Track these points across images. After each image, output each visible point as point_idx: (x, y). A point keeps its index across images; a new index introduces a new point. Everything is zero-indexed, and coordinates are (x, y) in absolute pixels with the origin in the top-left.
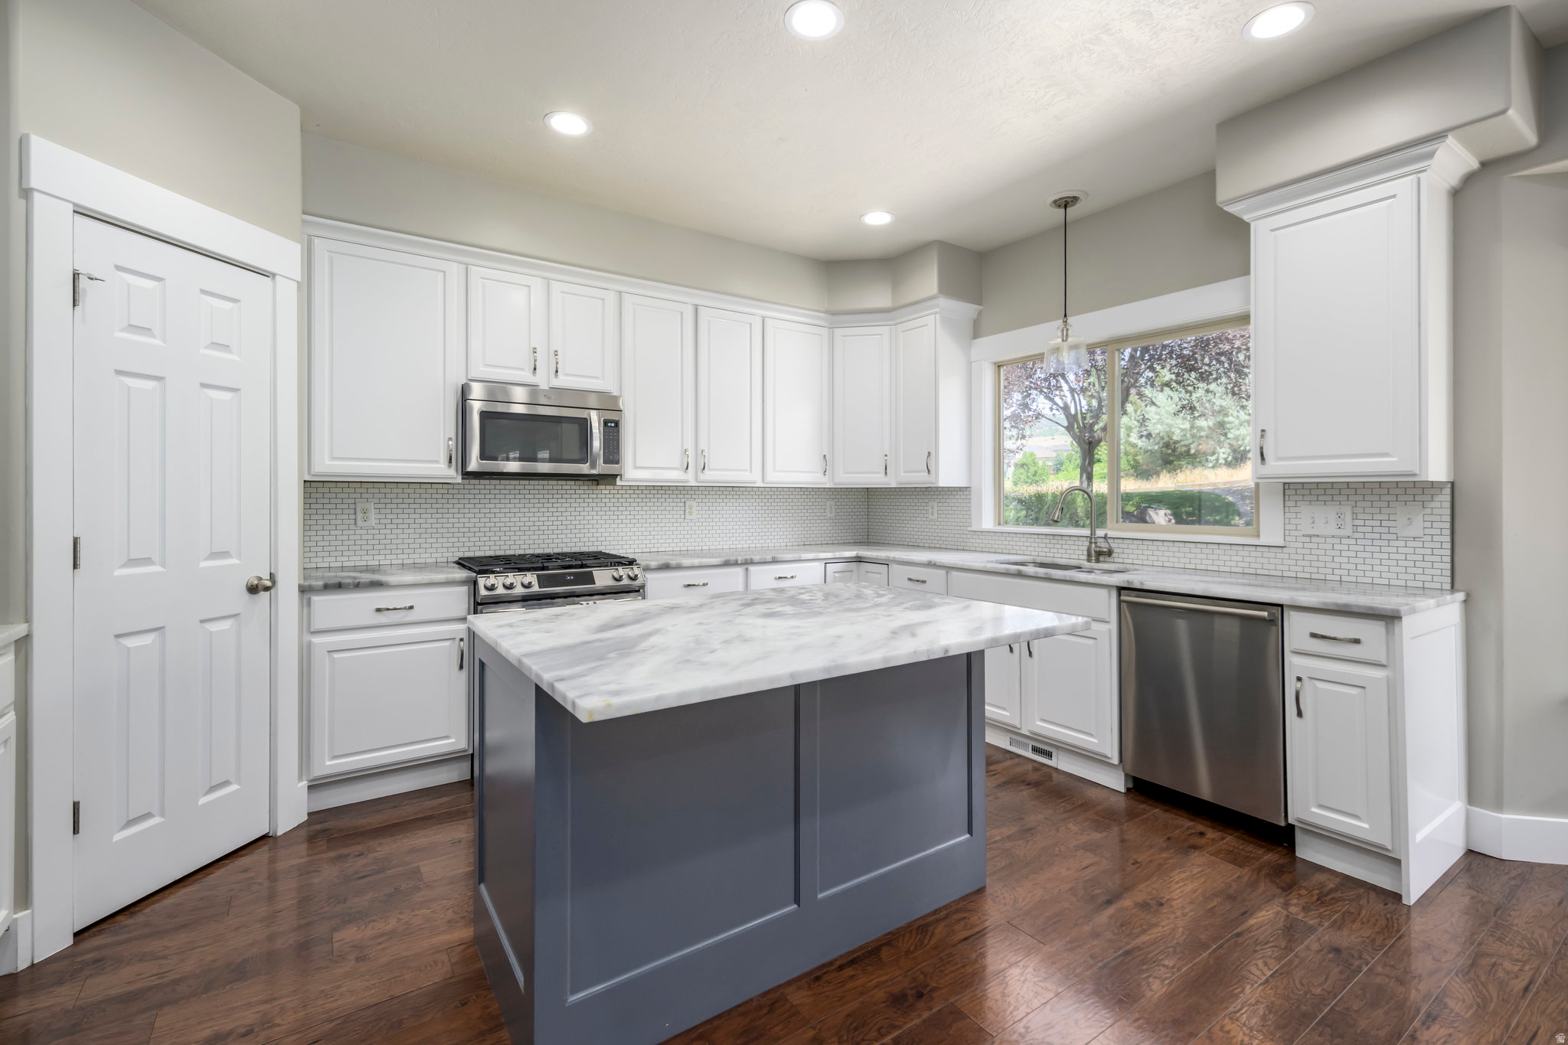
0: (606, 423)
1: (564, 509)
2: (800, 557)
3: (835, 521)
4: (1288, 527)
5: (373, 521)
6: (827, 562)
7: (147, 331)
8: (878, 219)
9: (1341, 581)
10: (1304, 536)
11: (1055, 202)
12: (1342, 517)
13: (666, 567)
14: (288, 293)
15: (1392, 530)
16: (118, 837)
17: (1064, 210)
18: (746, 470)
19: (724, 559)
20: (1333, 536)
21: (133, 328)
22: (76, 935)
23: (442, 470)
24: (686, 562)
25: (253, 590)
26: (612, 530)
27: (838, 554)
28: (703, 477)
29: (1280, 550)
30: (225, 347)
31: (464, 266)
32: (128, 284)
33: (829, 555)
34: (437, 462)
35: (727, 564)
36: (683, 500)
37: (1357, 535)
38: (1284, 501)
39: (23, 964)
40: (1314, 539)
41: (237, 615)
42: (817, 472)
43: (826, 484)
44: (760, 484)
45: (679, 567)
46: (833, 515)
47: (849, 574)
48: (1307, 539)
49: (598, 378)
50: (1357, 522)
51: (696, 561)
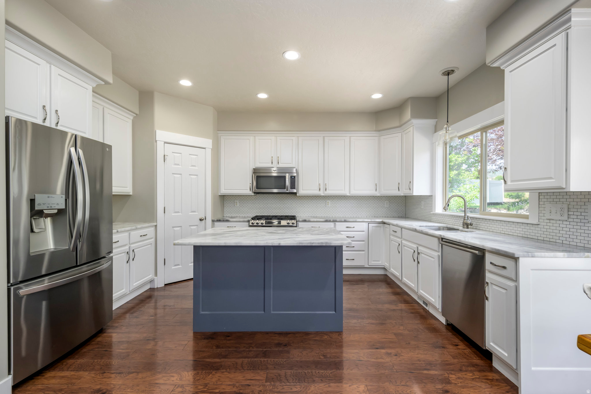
0: (291, 177)
1: (286, 203)
2: (356, 220)
3: (389, 208)
4: (540, 215)
5: (238, 205)
6: (369, 223)
7: (178, 165)
8: (377, 96)
9: (563, 243)
10: (547, 219)
11: (443, 73)
12: (563, 210)
13: (305, 221)
14: (209, 152)
15: (586, 218)
16: (173, 268)
17: (447, 76)
18: (343, 190)
19: (325, 220)
20: (560, 220)
21: (175, 164)
22: (165, 285)
23: (248, 192)
24: (312, 220)
25: (201, 220)
26: (301, 209)
27: (373, 220)
28: (326, 193)
29: (537, 226)
30: (194, 166)
31: (254, 137)
32: (175, 156)
33: (369, 220)
34: (247, 190)
35: (326, 221)
36: (325, 200)
37: (570, 220)
38: (539, 202)
39: (156, 287)
40: (551, 221)
41: (197, 225)
42: (373, 190)
43: (377, 194)
44: (348, 195)
45: (309, 221)
46: (388, 206)
47: (379, 228)
48: (548, 221)
49: (291, 163)
50: (570, 213)
51: (315, 220)
